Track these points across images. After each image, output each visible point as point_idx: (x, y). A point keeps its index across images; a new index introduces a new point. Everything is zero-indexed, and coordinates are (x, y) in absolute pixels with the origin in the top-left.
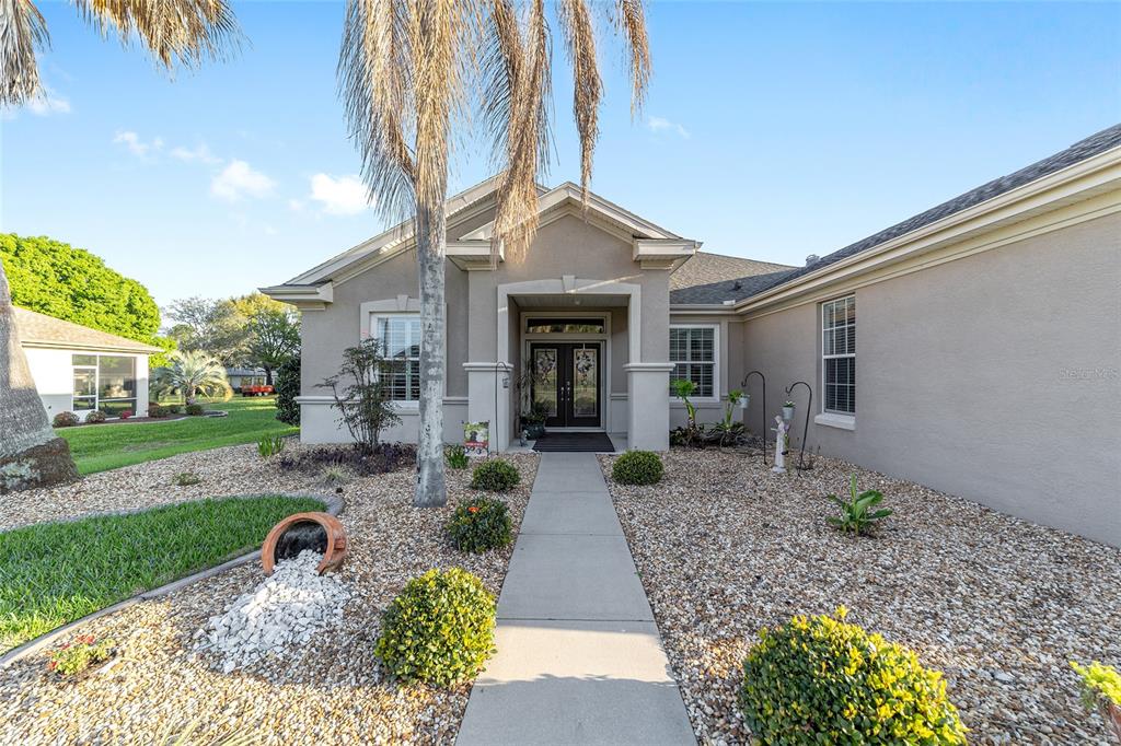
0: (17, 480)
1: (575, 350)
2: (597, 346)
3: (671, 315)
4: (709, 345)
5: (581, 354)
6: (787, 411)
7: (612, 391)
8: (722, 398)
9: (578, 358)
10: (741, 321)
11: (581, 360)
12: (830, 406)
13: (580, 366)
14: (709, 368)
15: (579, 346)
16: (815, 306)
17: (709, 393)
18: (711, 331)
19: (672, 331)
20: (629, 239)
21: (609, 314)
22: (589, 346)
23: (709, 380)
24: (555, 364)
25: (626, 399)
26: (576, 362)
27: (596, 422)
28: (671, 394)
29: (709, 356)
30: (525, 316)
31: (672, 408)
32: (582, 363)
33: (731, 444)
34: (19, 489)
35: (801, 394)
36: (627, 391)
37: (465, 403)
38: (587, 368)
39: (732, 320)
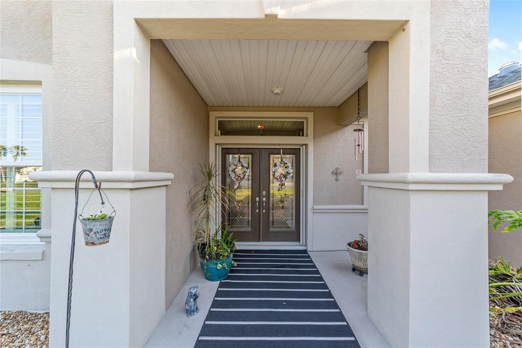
1: (272, 156)
2: (296, 152)
5: (278, 161)
9: (275, 165)
11: (279, 166)
13: (277, 174)
15: (276, 151)
21: (310, 115)
22: (287, 151)
24: (249, 172)
26: (272, 169)
27: (295, 236)
30: (215, 117)
32: (280, 171)
38: (285, 176)
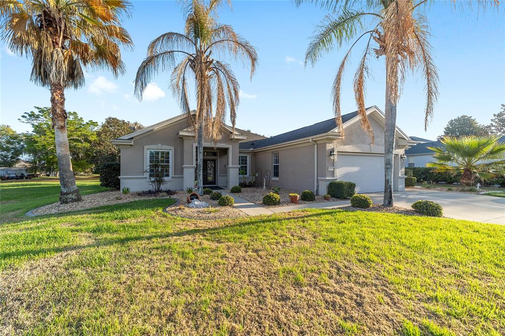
0: (70, 199)
2: (214, 160)
3: (240, 152)
4: (246, 160)
6: (266, 176)
7: (220, 173)
8: (250, 175)
9: (209, 164)
10: (254, 154)
12: (274, 176)
13: (209, 166)
14: (246, 167)
15: (209, 160)
16: (271, 153)
17: (246, 174)
18: (247, 156)
19: (239, 156)
20: (229, 133)
21: (218, 151)
22: (212, 160)
23: (246, 170)
25: (226, 176)
27: (214, 183)
28: (239, 174)
29: (246, 164)
31: (239, 178)
33: (253, 186)
34: (71, 202)
35: (269, 173)
36: (227, 173)
37: (183, 177)
39: (253, 154)
